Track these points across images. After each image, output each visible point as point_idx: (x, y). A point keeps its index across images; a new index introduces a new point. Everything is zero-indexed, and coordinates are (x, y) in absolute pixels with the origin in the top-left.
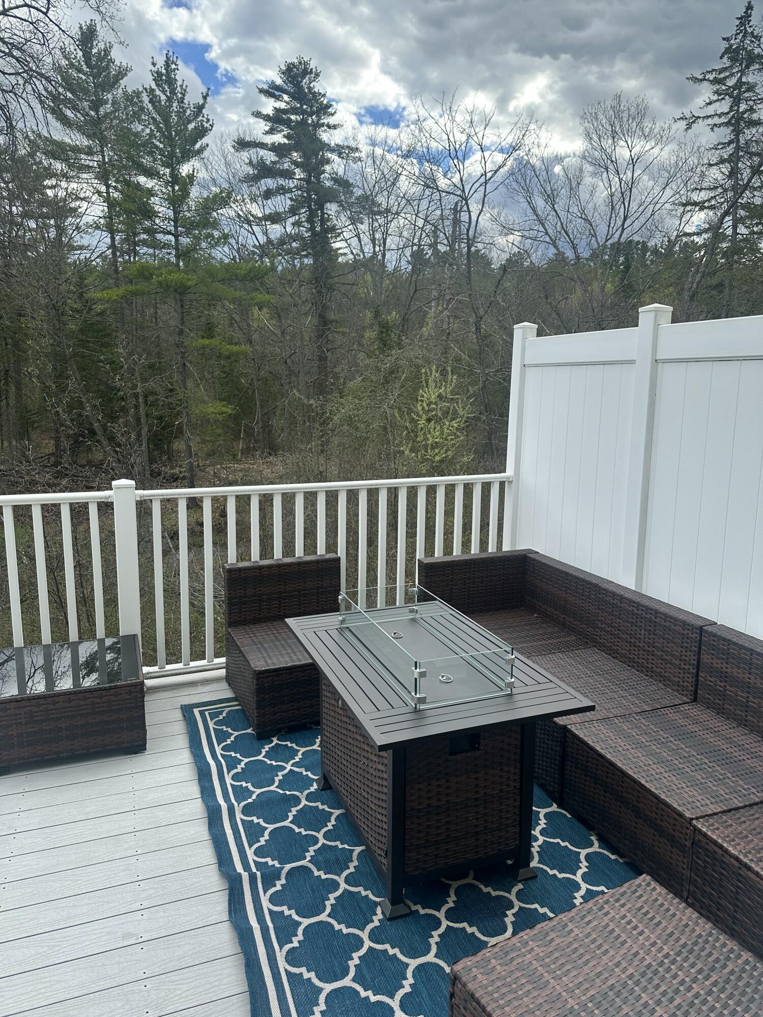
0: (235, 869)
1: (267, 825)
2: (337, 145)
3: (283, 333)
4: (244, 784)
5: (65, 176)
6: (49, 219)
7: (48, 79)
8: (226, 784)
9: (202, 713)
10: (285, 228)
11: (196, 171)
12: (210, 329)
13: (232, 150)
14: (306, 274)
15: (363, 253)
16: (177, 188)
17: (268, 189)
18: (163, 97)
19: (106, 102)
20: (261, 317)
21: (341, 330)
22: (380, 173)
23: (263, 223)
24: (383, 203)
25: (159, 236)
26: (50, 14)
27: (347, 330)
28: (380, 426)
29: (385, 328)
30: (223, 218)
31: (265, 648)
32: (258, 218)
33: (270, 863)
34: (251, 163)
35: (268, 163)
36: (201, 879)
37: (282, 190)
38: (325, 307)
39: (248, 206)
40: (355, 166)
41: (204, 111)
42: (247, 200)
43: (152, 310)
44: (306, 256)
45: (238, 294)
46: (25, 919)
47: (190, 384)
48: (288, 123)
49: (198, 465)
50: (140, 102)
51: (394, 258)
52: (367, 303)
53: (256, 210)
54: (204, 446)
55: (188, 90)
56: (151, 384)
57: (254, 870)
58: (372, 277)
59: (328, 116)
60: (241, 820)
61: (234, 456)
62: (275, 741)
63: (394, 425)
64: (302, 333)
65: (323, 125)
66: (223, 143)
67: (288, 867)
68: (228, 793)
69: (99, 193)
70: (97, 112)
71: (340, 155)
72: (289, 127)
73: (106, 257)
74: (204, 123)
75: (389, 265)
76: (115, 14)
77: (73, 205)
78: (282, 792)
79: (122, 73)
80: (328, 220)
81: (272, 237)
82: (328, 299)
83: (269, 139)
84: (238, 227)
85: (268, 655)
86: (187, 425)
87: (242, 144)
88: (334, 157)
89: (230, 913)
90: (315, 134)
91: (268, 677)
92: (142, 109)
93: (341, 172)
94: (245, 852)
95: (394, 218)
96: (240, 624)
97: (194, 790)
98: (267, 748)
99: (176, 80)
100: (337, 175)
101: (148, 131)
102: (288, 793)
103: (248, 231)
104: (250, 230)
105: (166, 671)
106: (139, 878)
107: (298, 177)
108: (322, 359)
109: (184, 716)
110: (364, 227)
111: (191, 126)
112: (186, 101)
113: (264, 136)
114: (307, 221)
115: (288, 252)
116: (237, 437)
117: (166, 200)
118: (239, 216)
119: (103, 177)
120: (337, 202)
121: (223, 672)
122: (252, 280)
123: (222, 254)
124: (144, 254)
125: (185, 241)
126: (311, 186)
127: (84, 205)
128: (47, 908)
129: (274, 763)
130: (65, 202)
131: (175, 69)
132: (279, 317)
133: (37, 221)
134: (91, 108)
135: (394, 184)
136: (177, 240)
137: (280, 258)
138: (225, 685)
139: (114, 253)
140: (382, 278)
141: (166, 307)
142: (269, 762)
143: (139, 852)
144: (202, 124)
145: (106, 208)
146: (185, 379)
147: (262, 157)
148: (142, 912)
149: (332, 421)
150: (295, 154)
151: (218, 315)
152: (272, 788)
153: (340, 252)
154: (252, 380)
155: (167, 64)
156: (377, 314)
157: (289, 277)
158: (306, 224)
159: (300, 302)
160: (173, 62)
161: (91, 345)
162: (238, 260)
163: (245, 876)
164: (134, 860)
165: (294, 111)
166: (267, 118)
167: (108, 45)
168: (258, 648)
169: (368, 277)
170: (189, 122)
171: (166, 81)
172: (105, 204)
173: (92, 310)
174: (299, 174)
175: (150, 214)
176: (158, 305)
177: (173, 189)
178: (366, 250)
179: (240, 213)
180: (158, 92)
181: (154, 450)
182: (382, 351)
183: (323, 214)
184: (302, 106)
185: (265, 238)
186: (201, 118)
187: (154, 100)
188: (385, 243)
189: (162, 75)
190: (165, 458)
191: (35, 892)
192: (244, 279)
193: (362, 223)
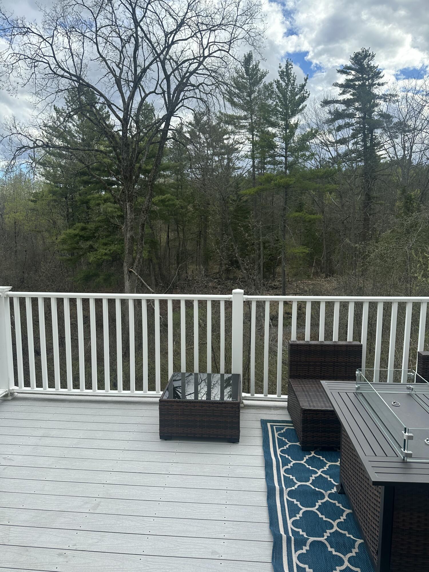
0: (279, 531)
1: (301, 507)
2: (383, 95)
3: (343, 206)
4: (291, 477)
5: (233, 132)
6: (224, 155)
7: (227, 84)
8: (280, 474)
9: (272, 426)
10: (348, 146)
11: (299, 121)
12: (301, 206)
13: (320, 106)
14: (360, 171)
15: (397, 156)
16: (288, 131)
17: (340, 126)
18: (284, 84)
19: (255, 92)
20: (331, 198)
21: (380, 202)
22: (410, 107)
23: (335, 145)
24: (412, 125)
25: (277, 158)
26: (230, 52)
27: (383, 202)
28: (402, 260)
29: (409, 200)
30: (313, 145)
31: (309, 395)
32: (333, 143)
33: (301, 533)
34: (330, 112)
35: (340, 111)
36: (259, 530)
37: (348, 125)
38: (370, 189)
39: (327, 136)
40: (394, 105)
41: (305, 88)
42: (327, 133)
43: (271, 198)
44: (360, 161)
45: (318, 185)
46: (166, 525)
47: (287, 237)
48: (353, 87)
49: (289, 280)
50: (272, 88)
51: (418, 157)
52: (398, 186)
53: (331, 138)
54: (292, 270)
55: (296, 78)
56: (267, 237)
57: (291, 535)
58: (402, 169)
59: (379, 79)
60: (287, 499)
61: (309, 276)
62: (313, 454)
63: (411, 259)
64: (354, 205)
65: (375, 84)
66: (315, 104)
67: (312, 539)
68: (281, 480)
69: (248, 139)
70: (250, 97)
71: (385, 101)
72: (354, 89)
73: (250, 172)
74: (305, 94)
75: (414, 161)
76: (261, 45)
77: (236, 147)
78: (313, 488)
79: (263, 76)
80: (375, 139)
81: (340, 152)
82: (372, 184)
83: (341, 98)
84: (320, 149)
85: (311, 400)
86: (284, 259)
87: (326, 103)
88: (381, 102)
89: (273, 559)
90: (370, 91)
91: (309, 414)
92: (272, 92)
93: (385, 110)
94: (286, 521)
95: (418, 133)
96: (296, 378)
97: (262, 473)
98: (307, 457)
99: (291, 73)
100: (382, 112)
101: (275, 103)
102: (317, 489)
103: (327, 150)
104: (327, 149)
105: (255, 397)
106: (225, 519)
107: (357, 116)
108: (366, 220)
109: (262, 426)
110: (398, 141)
111: (297, 98)
112: (295, 84)
113: (339, 96)
114: (362, 141)
115: (349, 160)
116: (311, 266)
117: (282, 138)
118: (322, 142)
119: (251, 130)
120: (381, 128)
121: (285, 404)
122: (327, 177)
123: (310, 164)
124: (269, 169)
125: (290, 159)
126: (365, 121)
127: (241, 146)
128: (177, 522)
129: (311, 468)
130: (232, 146)
131: (291, 68)
132: (341, 197)
133: (219, 157)
134: (247, 96)
135: (419, 112)
136: (286, 159)
137: (344, 163)
138: (286, 412)
139: (254, 170)
140: (409, 170)
141: (278, 196)
142: (307, 467)
143: (227, 503)
144: (303, 95)
145: (251, 146)
146: (284, 234)
147: (337, 108)
148: (224, 541)
149: (369, 256)
150: (357, 104)
151: (306, 198)
152: (308, 484)
153: (381, 157)
154: (322, 233)
155: (287, 66)
156: (404, 191)
157: (349, 174)
158: (361, 143)
159: (354, 187)
160: (290, 65)
161: (240, 218)
162: (319, 167)
163: (284, 536)
164: (223, 507)
165: (358, 79)
166: (341, 86)
167: (257, 62)
168: (305, 394)
169: (400, 170)
170: (297, 95)
171: (286, 75)
172: (251, 144)
173: (241, 200)
174: (358, 114)
175: (273, 146)
176: (274, 195)
177: (286, 132)
178: (398, 154)
179: (323, 141)
180: (281, 82)
181: (266, 272)
182: (406, 214)
183: (372, 135)
184: (362, 76)
185: (336, 153)
186: (303, 92)
187: (279, 86)
188: (411, 149)
189: (284, 72)
190: (271, 276)
191: (173, 511)
192: (321, 177)
193: (397, 138)
